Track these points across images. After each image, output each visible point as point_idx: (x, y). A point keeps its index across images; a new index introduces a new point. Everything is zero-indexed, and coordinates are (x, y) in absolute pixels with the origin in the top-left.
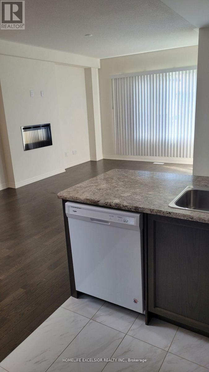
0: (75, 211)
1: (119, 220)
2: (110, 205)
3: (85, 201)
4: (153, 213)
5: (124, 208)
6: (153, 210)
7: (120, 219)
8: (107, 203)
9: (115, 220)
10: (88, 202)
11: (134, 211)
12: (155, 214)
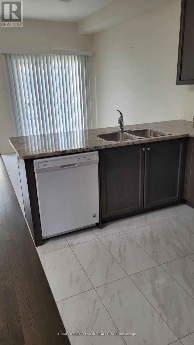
0: (46, 165)
1: (84, 160)
2: (76, 151)
3: (54, 154)
4: (107, 148)
5: (87, 150)
6: (106, 145)
7: (85, 158)
8: (73, 150)
9: (82, 160)
10: (57, 154)
11: (94, 149)
12: (108, 147)
